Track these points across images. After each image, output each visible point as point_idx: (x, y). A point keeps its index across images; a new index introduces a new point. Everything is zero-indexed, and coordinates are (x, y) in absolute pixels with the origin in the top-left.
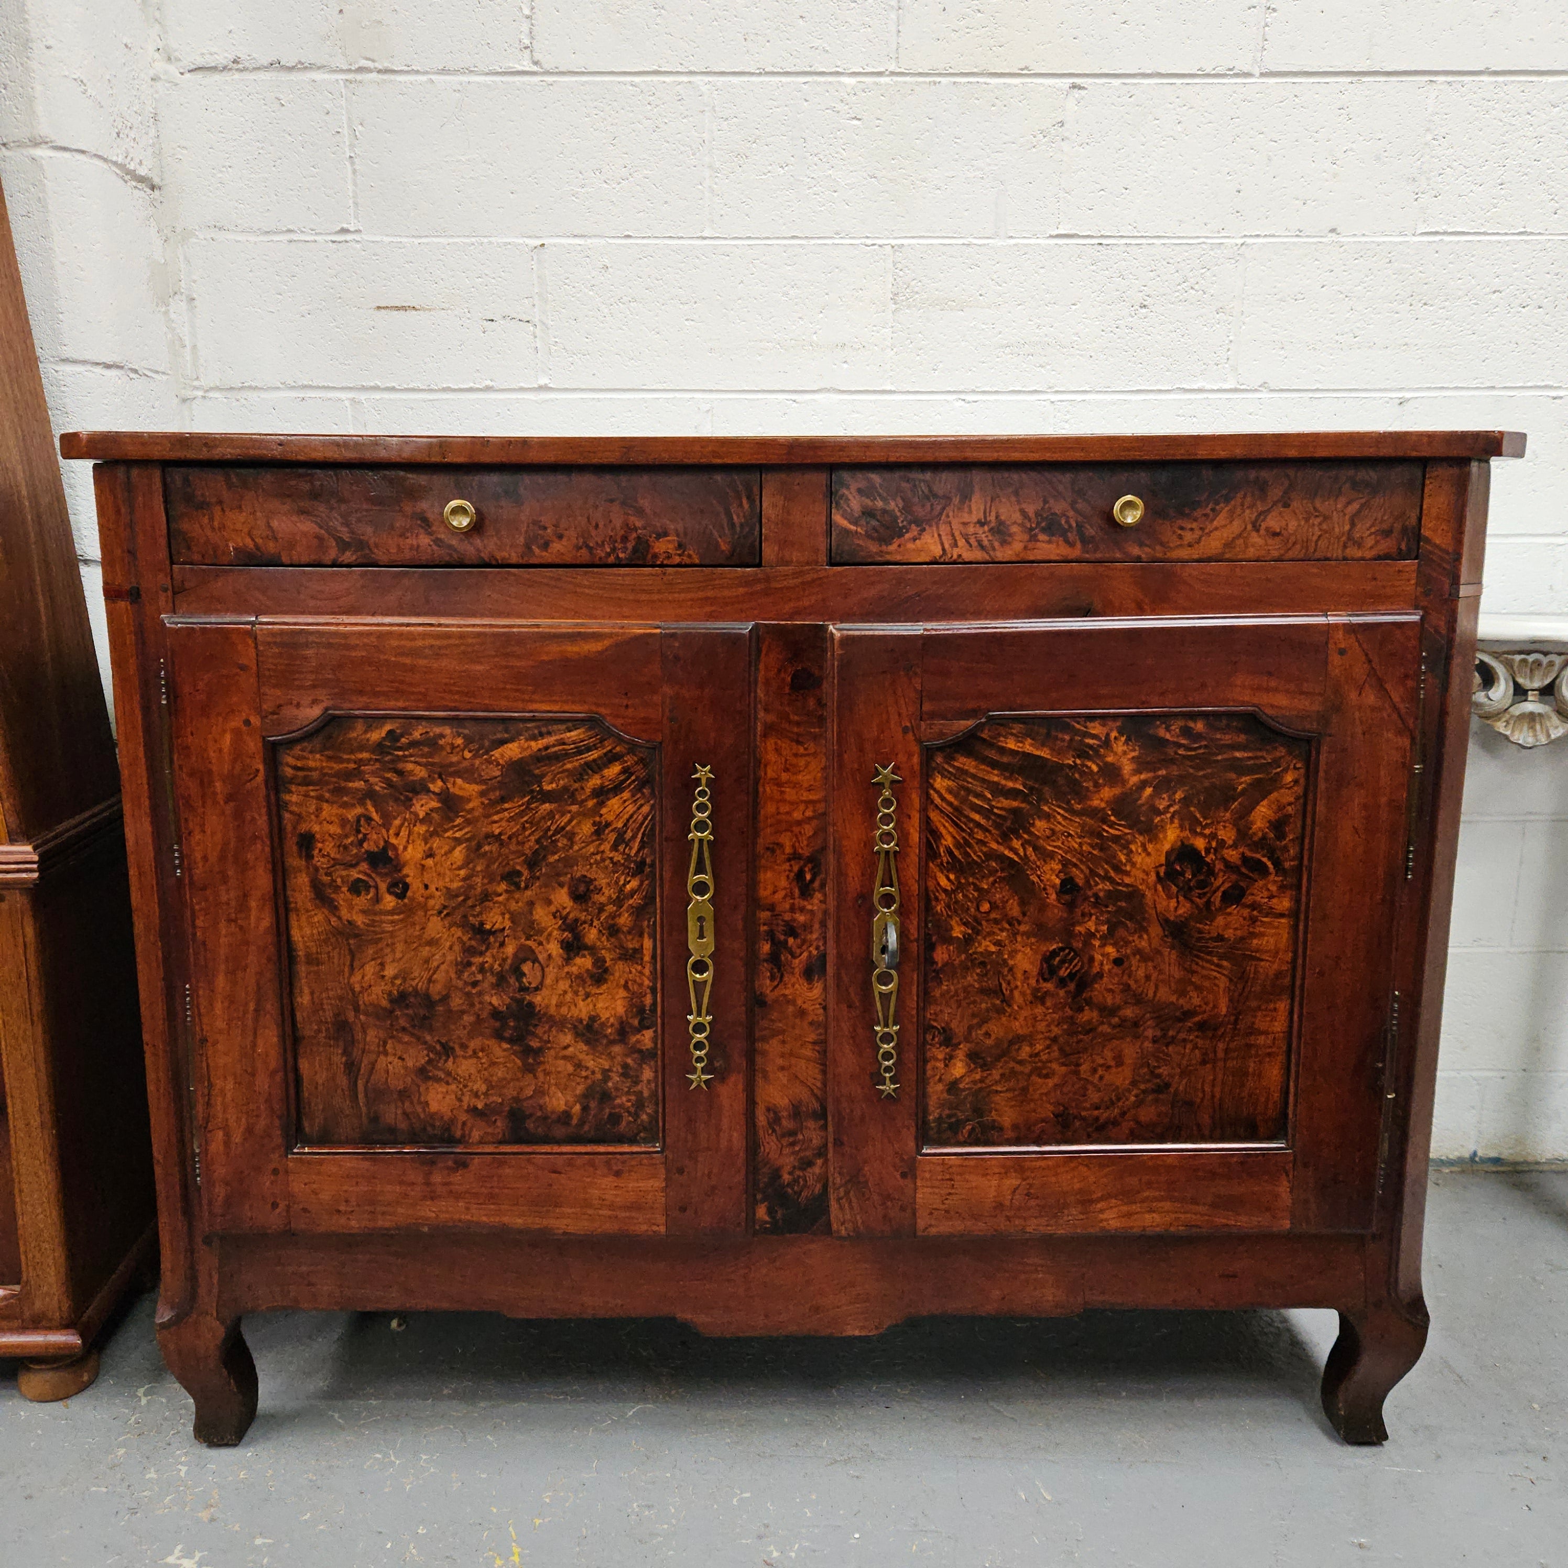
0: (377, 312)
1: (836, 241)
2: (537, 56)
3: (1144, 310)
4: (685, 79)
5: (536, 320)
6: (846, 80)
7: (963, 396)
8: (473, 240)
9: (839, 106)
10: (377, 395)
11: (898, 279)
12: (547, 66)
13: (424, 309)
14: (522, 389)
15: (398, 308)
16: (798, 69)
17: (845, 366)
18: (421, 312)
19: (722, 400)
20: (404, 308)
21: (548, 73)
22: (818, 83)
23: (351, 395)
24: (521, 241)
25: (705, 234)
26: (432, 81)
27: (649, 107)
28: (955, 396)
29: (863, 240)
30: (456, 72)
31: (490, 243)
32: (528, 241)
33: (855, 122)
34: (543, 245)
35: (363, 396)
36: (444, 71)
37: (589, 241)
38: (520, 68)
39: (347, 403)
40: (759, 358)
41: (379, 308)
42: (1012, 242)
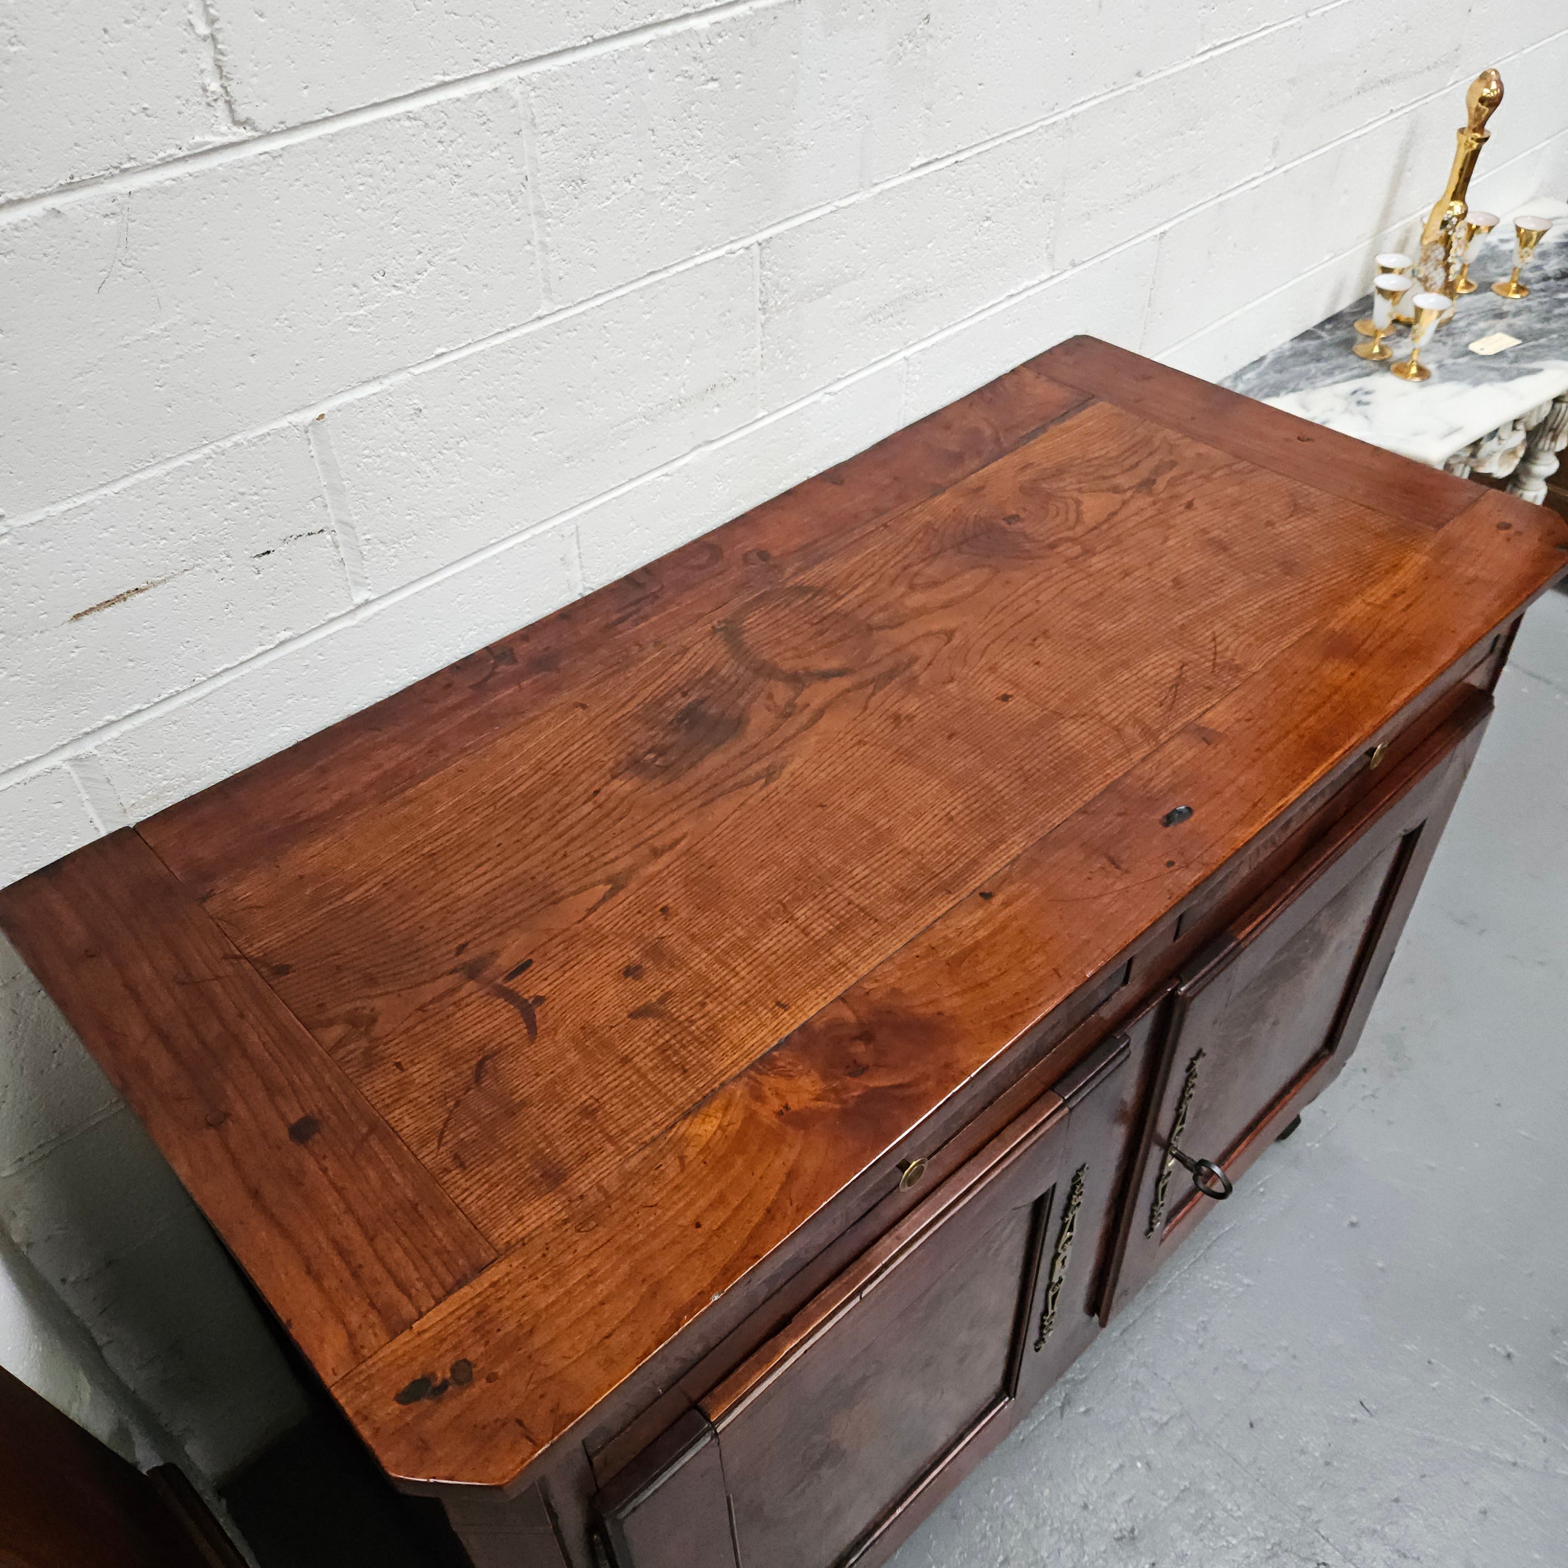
0: (77, 624)
1: (699, 260)
2: (242, 114)
3: (986, 224)
4: (484, 85)
5: (333, 525)
6: (693, 23)
7: (828, 390)
8: (206, 450)
9: (693, 68)
10: (114, 732)
11: (768, 283)
12: (265, 126)
13: (154, 585)
14: (332, 620)
15: (109, 603)
16: (638, 23)
17: (716, 410)
18: (151, 591)
19: (586, 513)
20: (121, 598)
21: (268, 135)
22: (663, 40)
23: (68, 753)
24: (283, 423)
25: (540, 312)
26: (57, 212)
27: (441, 148)
28: (821, 394)
29: (728, 248)
30: (96, 180)
31: (237, 445)
32: (295, 418)
33: (713, 85)
34: (322, 416)
35: (88, 746)
36: (69, 187)
37: (387, 382)
38: (218, 141)
39: (66, 767)
40: (624, 444)
41: (77, 617)
42: (877, 189)
